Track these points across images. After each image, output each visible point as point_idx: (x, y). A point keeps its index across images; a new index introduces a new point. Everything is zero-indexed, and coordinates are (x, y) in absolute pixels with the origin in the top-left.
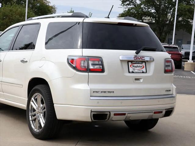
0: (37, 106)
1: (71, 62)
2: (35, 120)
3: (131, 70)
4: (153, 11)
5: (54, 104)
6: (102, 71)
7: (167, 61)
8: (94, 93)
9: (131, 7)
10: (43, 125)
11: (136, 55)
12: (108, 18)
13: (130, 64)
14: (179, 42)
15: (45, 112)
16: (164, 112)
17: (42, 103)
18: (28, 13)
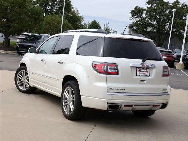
0: (68, 95)
1: (94, 66)
2: (67, 105)
3: (138, 74)
4: (155, 23)
5: (80, 96)
6: (117, 74)
7: (165, 68)
8: (110, 90)
9: (139, 19)
10: (72, 110)
11: (143, 63)
12: (123, 34)
13: (138, 69)
14: (173, 47)
15: (74, 101)
16: (161, 106)
17: (73, 94)
18: (64, 21)
